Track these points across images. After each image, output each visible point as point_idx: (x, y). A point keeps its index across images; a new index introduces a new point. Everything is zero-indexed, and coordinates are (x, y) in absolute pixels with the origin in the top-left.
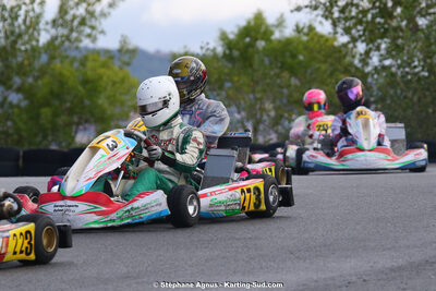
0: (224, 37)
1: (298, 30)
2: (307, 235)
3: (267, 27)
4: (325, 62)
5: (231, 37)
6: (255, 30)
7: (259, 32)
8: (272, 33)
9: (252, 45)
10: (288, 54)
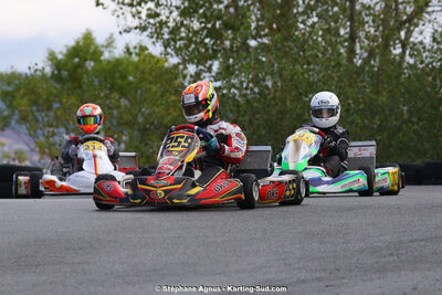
0: (52, 57)
1: (128, 51)
2: (136, 260)
3: (96, 47)
4: (156, 83)
5: (60, 57)
6: (84, 50)
7: (88, 52)
8: (101, 53)
9: (81, 65)
10: (117, 75)
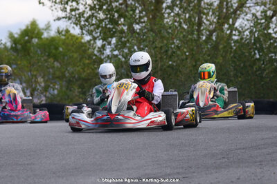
0: (11, 36)
1: (59, 32)
2: (64, 162)
3: (39, 30)
4: (76, 52)
5: (16, 36)
6: (31, 31)
7: (33, 33)
8: (42, 34)
9: (29, 41)
10: (52, 47)
